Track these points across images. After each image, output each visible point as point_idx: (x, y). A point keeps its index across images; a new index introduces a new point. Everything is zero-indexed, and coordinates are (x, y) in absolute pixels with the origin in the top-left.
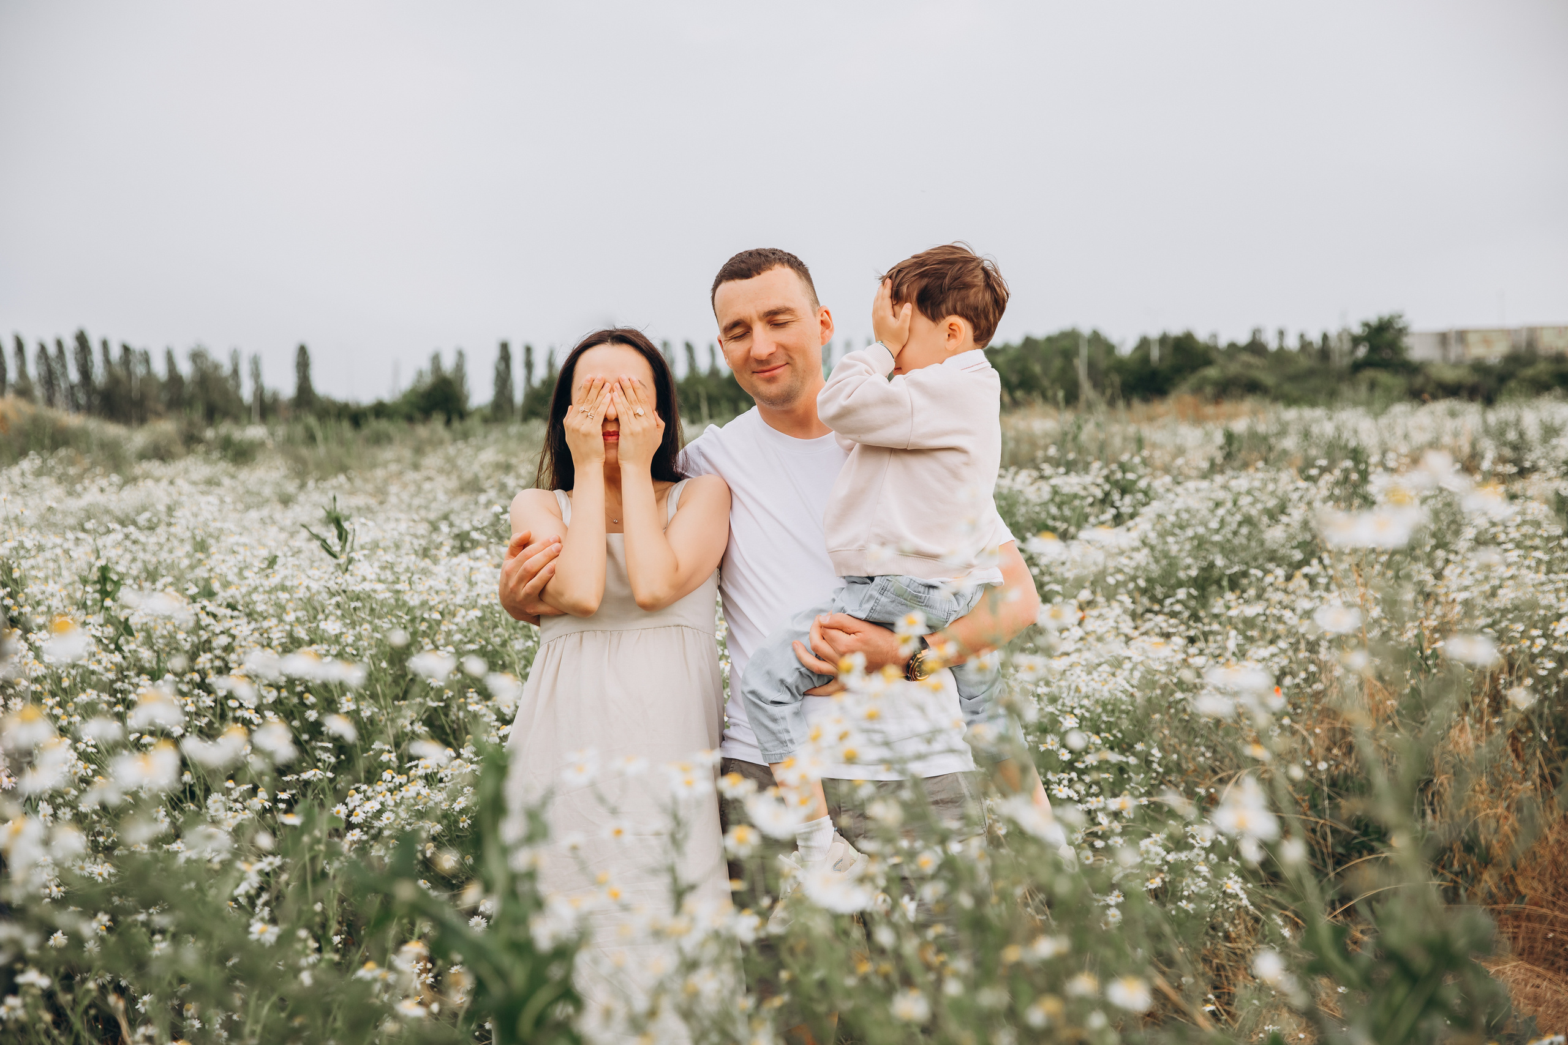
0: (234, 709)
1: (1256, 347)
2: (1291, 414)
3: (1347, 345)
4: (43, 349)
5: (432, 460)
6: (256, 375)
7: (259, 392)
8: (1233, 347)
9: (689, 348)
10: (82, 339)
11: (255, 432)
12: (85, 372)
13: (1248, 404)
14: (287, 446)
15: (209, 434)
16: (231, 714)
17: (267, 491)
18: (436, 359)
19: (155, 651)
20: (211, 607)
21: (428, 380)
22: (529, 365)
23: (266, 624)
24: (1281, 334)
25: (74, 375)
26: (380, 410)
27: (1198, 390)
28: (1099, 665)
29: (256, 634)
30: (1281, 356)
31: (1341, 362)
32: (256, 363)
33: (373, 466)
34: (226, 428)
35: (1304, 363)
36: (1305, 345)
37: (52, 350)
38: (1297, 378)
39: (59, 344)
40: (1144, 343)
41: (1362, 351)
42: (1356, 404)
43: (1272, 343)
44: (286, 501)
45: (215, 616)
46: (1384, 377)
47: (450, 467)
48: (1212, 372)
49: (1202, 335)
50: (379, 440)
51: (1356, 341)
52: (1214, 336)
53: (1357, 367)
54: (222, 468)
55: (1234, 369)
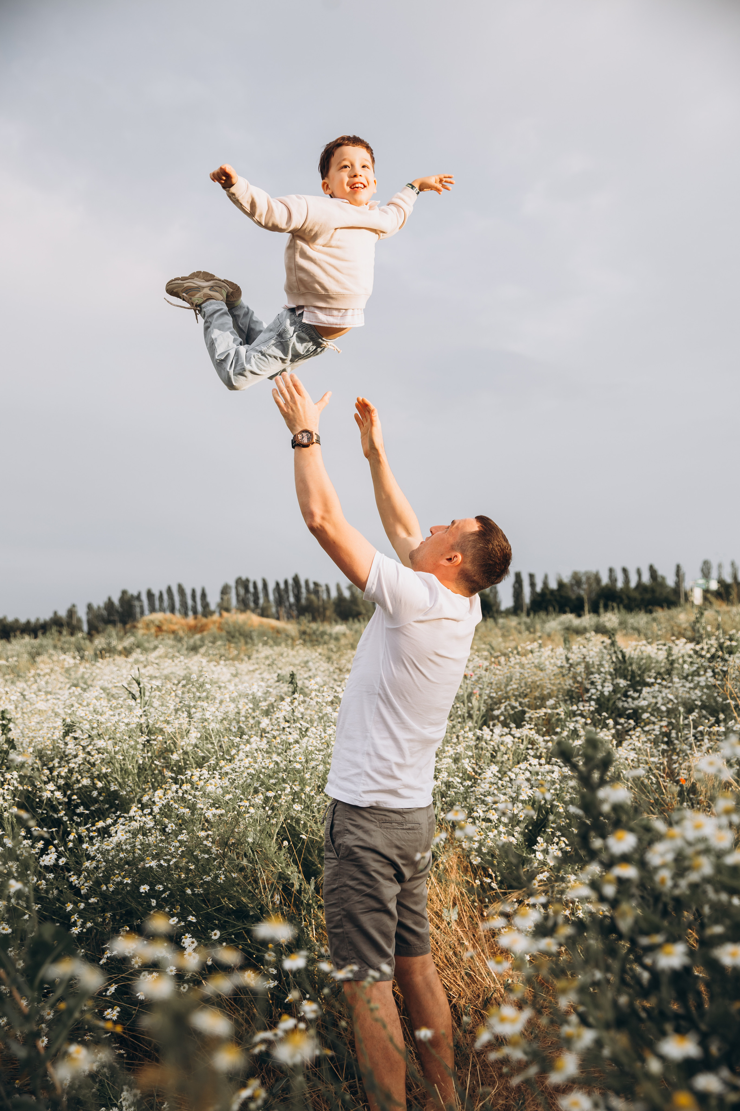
4: (278, 584)
9: (625, 571)
10: (296, 580)
12: (297, 597)
25: (292, 599)
37: (282, 586)
39: (286, 582)
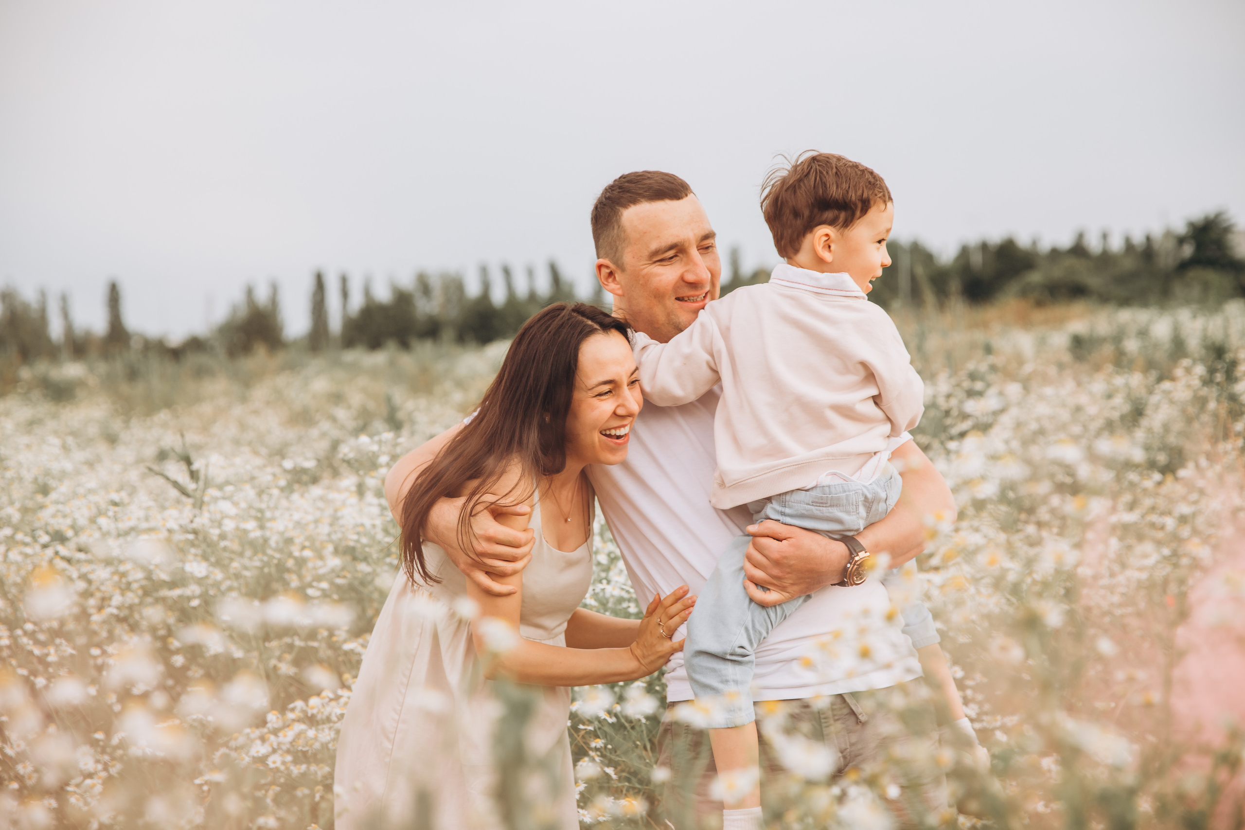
0: (95, 657)
1: (1079, 250)
2: (1125, 316)
3: (1170, 244)
5: (260, 393)
6: (65, 313)
7: (69, 329)
8: (1055, 254)
11: (72, 370)
13: (1078, 307)
14: (109, 383)
15: (25, 373)
16: (91, 662)
17: (93, 430)
18: (250, 292)
19: (8, 599)
20: (63, 551)
21: (243, 312)
22: (345, 294)
23: (122, 568)
24: (1105, 236)
26: (195, 345)
27: (1024, 293)
28: (982, 578)
29: (116, 578)
30: (1105, 259)
31: (1167, 260)
32: (64, 300)
33: (198, 399)
34: (42, 367)
35: (1128, 264)
36: (1129, 246)
38: (1123, 279)
40: (965, 252)
41: (1188, 250)
42: (1187, 302)
43: (1094, 244)
44: (112, 440)
45: (69, 560)
46: (1212, 276)
47: (278, 398)
48: (1035, 277)
49: (1023, 240)
50: (200, 373)
51: (1181, 240)
52: (1034, 243)
53: (1184, 267)
54: (44, 408)
55: (1058, 272)
